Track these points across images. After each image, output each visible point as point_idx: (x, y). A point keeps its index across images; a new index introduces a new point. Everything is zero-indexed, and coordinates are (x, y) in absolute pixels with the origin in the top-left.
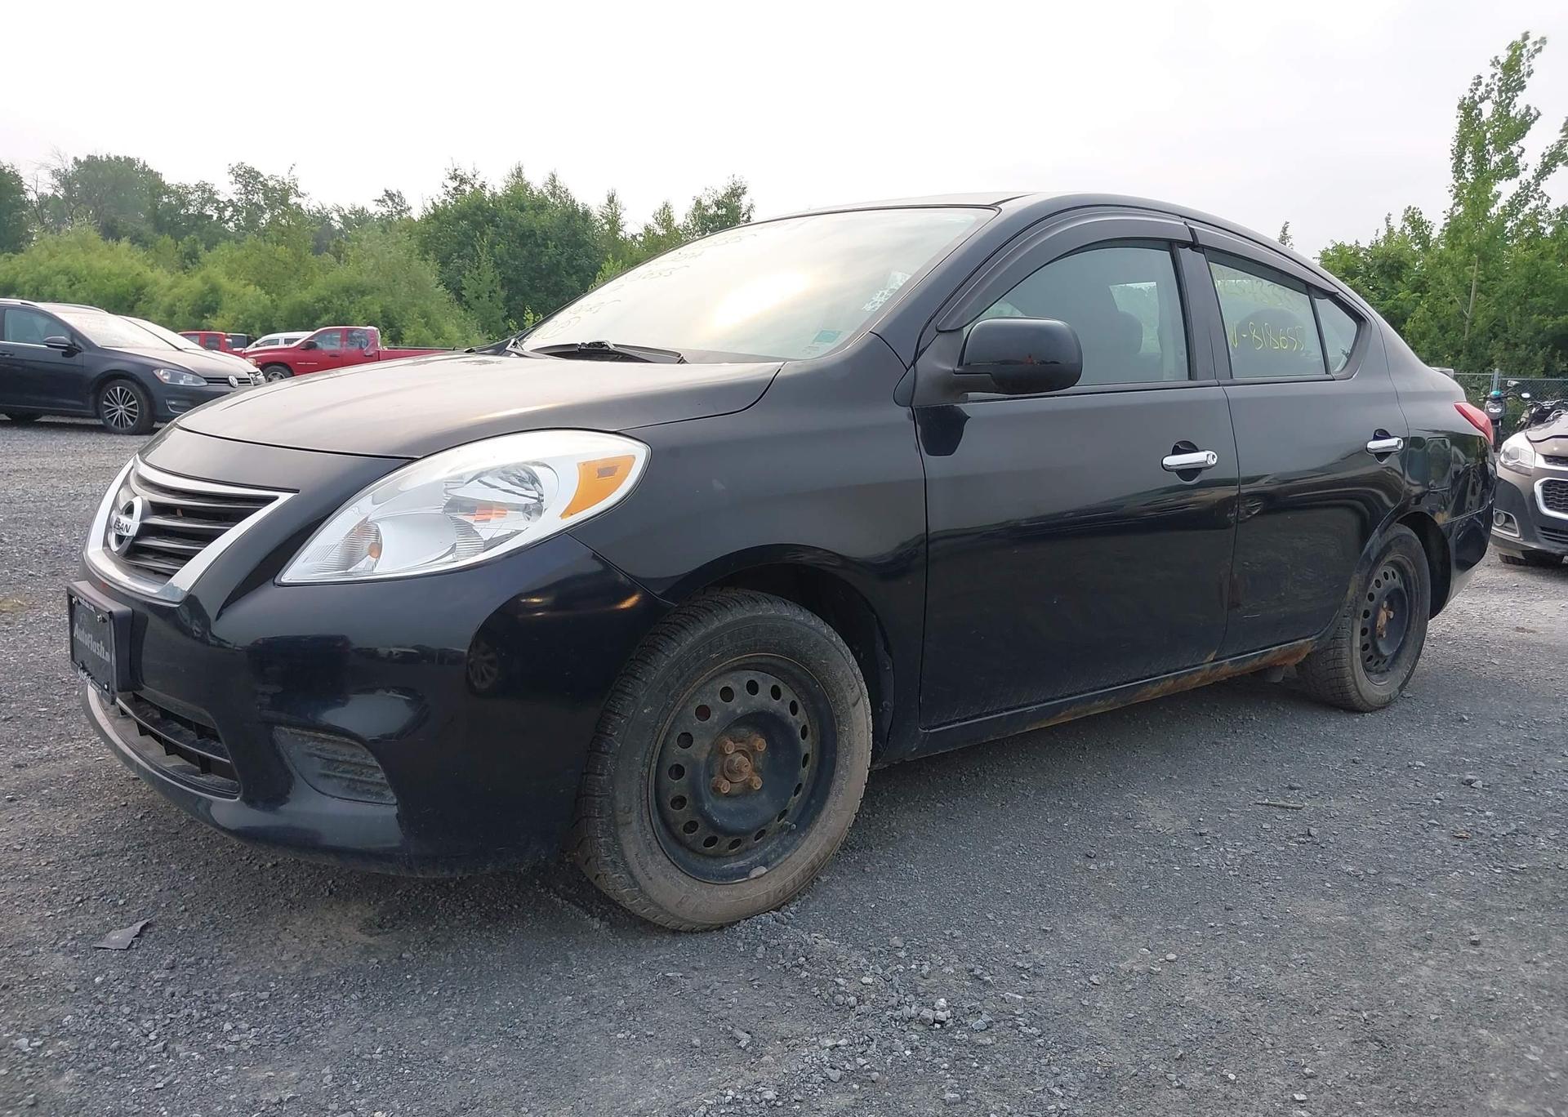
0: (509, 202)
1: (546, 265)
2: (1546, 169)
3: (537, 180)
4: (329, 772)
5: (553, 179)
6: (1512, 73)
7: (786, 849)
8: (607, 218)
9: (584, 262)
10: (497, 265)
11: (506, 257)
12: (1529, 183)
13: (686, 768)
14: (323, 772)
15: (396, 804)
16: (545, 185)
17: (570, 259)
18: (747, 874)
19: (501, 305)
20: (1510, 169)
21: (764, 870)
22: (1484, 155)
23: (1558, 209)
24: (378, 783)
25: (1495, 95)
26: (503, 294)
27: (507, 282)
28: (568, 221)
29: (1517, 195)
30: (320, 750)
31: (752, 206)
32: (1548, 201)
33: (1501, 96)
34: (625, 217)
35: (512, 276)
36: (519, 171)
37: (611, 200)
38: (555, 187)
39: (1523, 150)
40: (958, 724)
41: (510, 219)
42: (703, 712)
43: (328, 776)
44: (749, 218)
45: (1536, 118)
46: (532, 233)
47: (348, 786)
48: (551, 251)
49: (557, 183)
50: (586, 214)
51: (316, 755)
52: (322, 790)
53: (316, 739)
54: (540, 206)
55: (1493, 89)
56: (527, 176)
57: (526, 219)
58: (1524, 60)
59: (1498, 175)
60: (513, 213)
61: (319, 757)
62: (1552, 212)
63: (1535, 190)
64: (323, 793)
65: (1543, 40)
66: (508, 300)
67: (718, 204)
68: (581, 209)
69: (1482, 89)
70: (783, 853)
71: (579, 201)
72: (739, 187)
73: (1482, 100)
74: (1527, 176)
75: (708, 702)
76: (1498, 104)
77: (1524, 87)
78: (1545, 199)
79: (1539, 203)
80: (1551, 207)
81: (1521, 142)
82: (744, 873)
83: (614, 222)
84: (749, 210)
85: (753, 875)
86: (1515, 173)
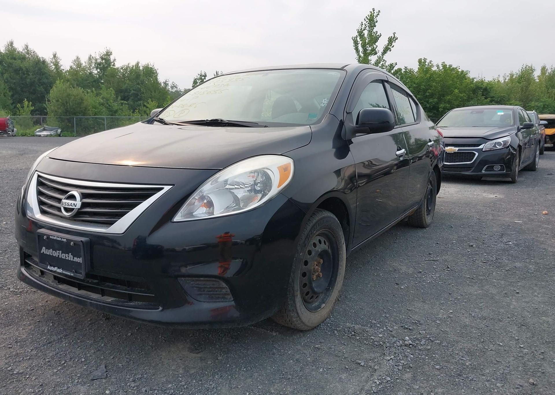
0: (8, 56)
1: (29, 82)
2: (385, 52)
3: (19, 47)
4: (201, 293)
5: (27, 47)
6: (372, 21)
7: (328, 297)
8: (53, 63)
9: (45, 81)
10: (5, 82)
11: (9, 79)
12: (380, 56)
13: (307, 273)
14: (199, 293)
15: (233, 300)
16: (24, 50)
17: (40, 80)
18: (320, 308)
19: (10, 98)
20: (374, 52)
21: (324, 305)
22: (366, 48)
23: (389, 65)
24: (225, 294)
25: (367, 28)
26: (10, 94)
27: (11, 89)
28: (36, 64)
29: (377, 60)
30: (197, 284)
31: (115, 60)
32: (386, 62)
33: (369, 29)
34: (61, 63)
35: (13, 87)
36: (12, 43)
37: (55, 56)
38: (28, 50)
39: (377, 46)
40: (357, 246)
41: (10, 63)
42: (310, 253)
43: (201, 294)
44: (114, 64)
45: (380, 36)
46: (21, 69)
47: (209, 297)
48: (31, 76)
49: (29, 49)
50: (44, 62)
51: (195, 287)
52: (200, 300)
53: (193, 280)
54: (23, 58)
55: (367, 26)
56: (15, 45)
57: (17, 63)
58: (375, 17)
59: (370, 54)
60: (11, 61)
61: (196, 287)
62: (387, 66)
63: (382, 59)
64: (200, 301)
65: (379, 11)
66: (12, 96)
67: (102, 58)
68: (41, 59)
69: (364, 26)
70: (327, 298)
71: (40, 56)
72: (109, 52)
73: (364, 30)
74: (379, 54)
75: (310, 249)
76: (369, 31)
77: (376, 26)
78: (385, 61)
79: (383, 62)
80: (387, 64)
81: (377, 44)
82: (319, 307)
83: (57, 64)
84: (114, 61)
85: (322, 307)
86: (376, 53)
